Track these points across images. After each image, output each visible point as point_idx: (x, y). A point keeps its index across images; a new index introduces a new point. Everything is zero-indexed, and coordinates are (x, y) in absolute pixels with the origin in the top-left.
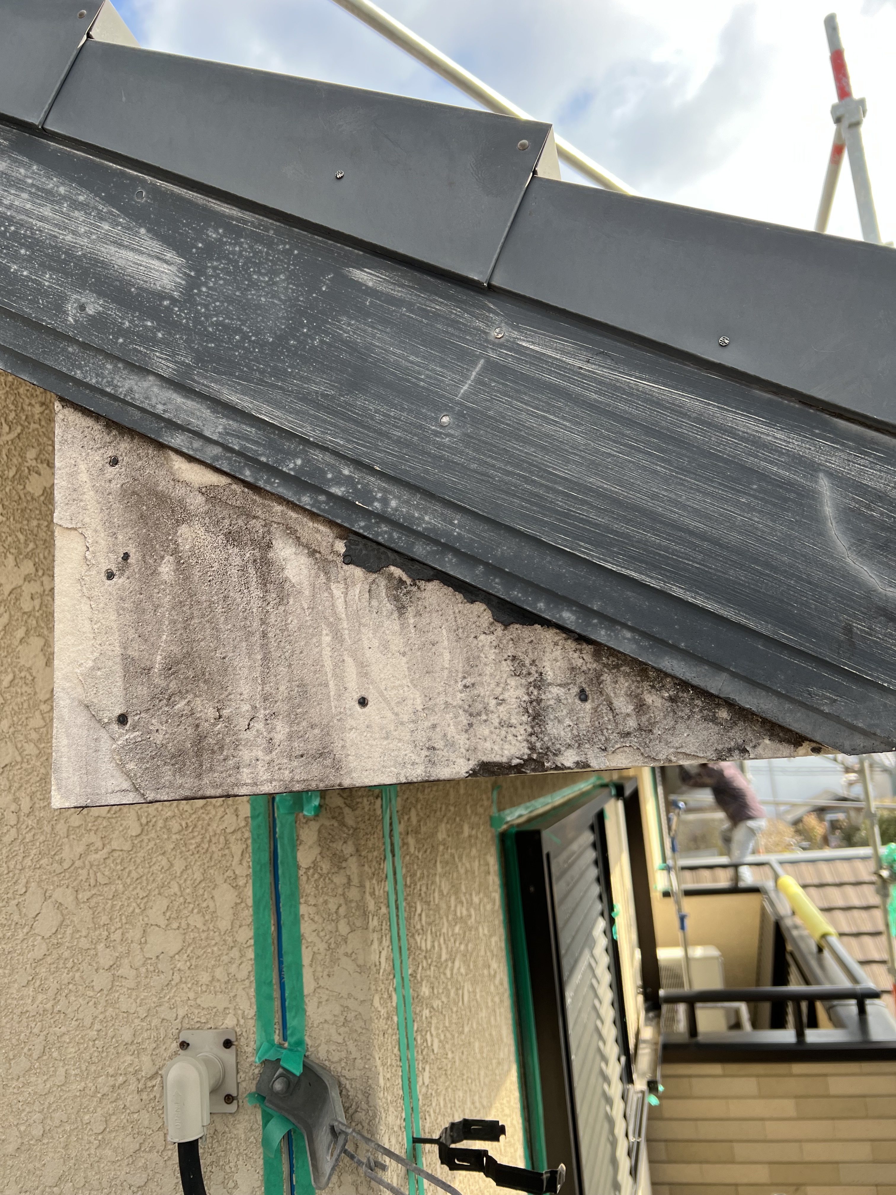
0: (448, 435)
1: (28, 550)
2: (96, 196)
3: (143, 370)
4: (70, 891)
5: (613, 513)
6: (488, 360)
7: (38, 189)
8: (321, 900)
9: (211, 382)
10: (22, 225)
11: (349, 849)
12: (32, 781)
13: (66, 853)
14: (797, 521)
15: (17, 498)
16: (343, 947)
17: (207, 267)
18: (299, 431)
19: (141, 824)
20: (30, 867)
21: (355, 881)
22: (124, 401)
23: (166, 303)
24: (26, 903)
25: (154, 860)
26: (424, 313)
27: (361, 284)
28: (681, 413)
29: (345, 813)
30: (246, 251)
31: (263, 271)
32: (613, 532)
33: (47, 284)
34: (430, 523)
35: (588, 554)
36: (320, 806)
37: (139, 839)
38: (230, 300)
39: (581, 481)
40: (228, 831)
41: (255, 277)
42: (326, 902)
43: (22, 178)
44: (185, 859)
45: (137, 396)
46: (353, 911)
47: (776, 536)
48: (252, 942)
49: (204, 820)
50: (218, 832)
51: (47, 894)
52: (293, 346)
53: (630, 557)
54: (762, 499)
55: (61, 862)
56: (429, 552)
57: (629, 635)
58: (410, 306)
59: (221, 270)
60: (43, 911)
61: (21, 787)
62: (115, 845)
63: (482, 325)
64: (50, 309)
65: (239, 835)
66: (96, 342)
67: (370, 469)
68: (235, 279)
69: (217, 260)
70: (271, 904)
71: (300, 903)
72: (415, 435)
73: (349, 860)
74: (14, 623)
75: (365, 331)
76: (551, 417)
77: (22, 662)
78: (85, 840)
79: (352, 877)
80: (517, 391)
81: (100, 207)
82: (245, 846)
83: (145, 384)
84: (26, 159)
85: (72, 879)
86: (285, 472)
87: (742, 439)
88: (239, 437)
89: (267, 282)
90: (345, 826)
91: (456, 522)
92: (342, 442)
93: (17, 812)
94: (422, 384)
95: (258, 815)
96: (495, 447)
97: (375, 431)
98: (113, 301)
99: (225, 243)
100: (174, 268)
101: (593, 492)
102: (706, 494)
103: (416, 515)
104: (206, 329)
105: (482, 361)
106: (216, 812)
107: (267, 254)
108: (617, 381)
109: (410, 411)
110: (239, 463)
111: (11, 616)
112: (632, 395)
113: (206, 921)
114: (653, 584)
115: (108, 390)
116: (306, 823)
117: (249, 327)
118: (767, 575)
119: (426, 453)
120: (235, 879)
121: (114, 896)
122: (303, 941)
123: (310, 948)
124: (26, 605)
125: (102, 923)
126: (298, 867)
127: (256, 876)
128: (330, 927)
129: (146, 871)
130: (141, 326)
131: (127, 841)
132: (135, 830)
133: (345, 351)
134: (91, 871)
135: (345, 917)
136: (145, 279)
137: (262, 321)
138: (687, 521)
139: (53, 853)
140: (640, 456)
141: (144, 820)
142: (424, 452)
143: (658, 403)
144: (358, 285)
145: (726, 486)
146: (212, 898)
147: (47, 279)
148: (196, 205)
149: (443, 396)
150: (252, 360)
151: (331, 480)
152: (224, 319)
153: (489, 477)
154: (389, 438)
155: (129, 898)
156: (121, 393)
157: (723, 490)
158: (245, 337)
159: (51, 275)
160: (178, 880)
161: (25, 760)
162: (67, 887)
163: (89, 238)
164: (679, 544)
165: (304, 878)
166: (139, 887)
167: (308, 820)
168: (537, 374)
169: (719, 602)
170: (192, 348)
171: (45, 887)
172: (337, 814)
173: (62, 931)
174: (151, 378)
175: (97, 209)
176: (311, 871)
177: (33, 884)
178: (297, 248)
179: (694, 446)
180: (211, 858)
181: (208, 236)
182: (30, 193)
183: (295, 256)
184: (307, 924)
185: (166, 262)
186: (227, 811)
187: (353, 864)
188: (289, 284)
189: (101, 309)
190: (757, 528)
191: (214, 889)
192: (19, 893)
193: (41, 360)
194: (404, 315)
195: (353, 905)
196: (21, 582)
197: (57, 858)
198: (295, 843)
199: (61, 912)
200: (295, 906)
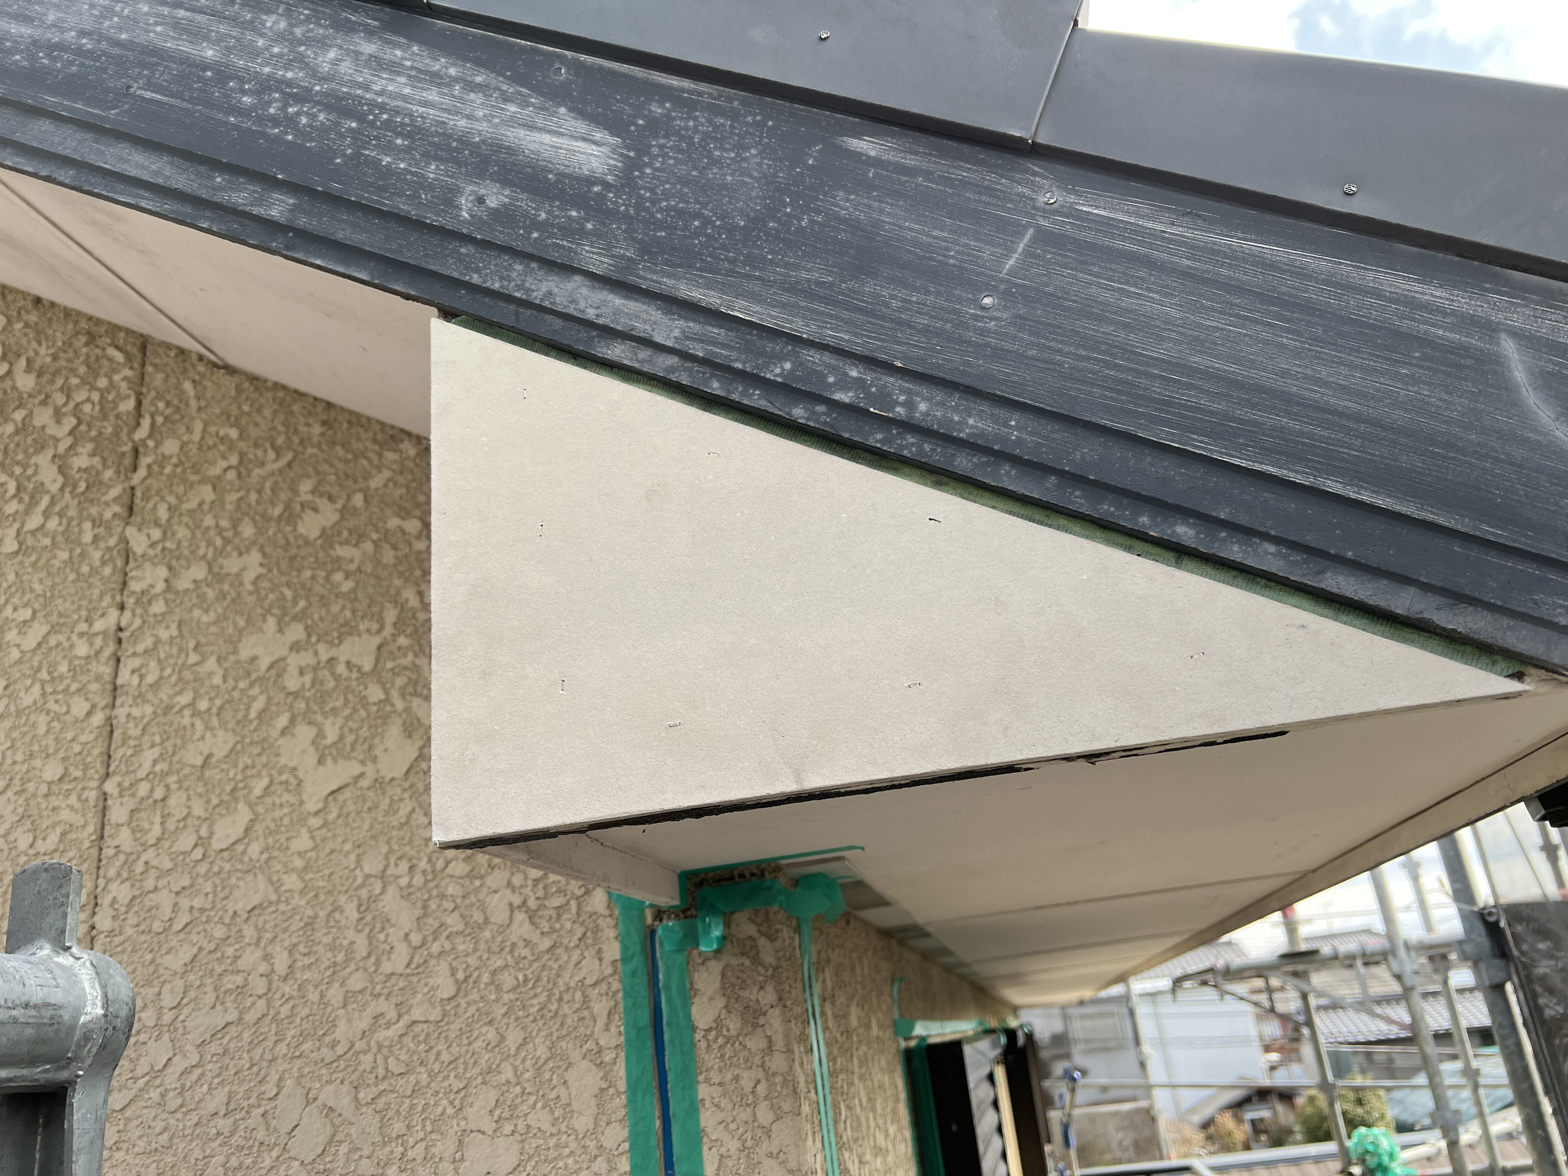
0: (992, 319)
1: (298, 609)
2: (499, 75)
3: (567, 269)
4: (345, 1088)
5: (1232, 396)
6: (1038, 229)
7: (420, 71)
8: (729, 1076)
9: (662, 277)
10: (398, 112)
11: (769, 996)
12: (292, 928)
13: (341, 1032)
14: (1480, 391)
15: (283, 542)
16: (766, 1143)
17: (651, 146)
18: (787, 327)
19: (457, 981)
20: (285, 1055)
21: (779, 1044)
22: (541, 308)
23: (596, 189)
24: (277, 1111)
25: (476, 1033)
26: (947, 181)
27: (860, 154)
28: (1305, 275)
29: (760, 946)
30: (703, 125)
31: (727, 146)
32: (1234, 419)
33: (431, 176)
34: (976, 427)
35: (1204, 449)
36: (724, 938)
37: (453, 1003)
38: (684, 181)
39: (1183, 362)
40: (588, 982)
41: (717, 153)
42: (736, 1078)
43: (398, 60)
44: (523, 1028)
45: (558, 300)
46: (779, 1088)
47: (1456, 410)
48: (626, 1146)
49: (551, 969)
50: (573, 984)
51: (310, 1096)
52: (773, 228)
53: (1262, 448)
54: (1429, 368)
55: (334, 1045)
56: (976, 465)
57: (1272, 548)
58: (928, 175)
59: (671, 148)
60: (304, 1122)
61: (275, 937)
62: (417, 1014)
63: (1026, 191)
64: (436, 204)
65: (604, 987)
66: (500, 238)
67: (888, 367)
68: (690, 157)
69: (664, 137)
70: (654, 1084)
71: (698, 1082)
72: (947, 321)
73: (769, 1014)
74: (273, 708)
75: (869, 206)
76: (1132, 289)
77: (283, 761)
78: (370, 1011)
79: (774, 1038)
80: (1081, 262)
81: (505, 87)
82: (612, 1003)
83: (570, 286)
84: (403, 40)
85: (350, 1069)
86: (769, 379)
87: (1390, 300)
88: (703, 342)
89: (733, 159)
90: (761, 964)
91: (1013, 423)
92: (847, 337)
93: (267, 975)
94: (952, 261)
95: (633, 956)
96: (1059, 327)
97: (892, 321)
98: (523, 190)
99: (674, 119)
100: (605, 150)
101: (1201, 373)
102: (1351, 366)
103: (956, 418)
104: (652, 215)
105: (1031, 231)
106: (570, 957)
107: (732, 127)
108: (1215, 243)
109: (938, 294)
110: (704, 373)
111: (269, 699)
112: (1236, 258)
113: (556, 1119)
114: (1299, 479)
115: (517, 294)
116: (703, 963)
117: (712, 210)
118: (1452, 458)
119: (965, 342)
120: (599, 1052)
121: (413, 1091)
122: (705, 1139)
123: (714, 1149)
124: (292, 682)
125: (394, 1135)
126: (694, 1029)
127: (631, 1045)
128: (745, 1115)
129: (464, 1049)
130: (563, 217)
131: (433, 1005)
132: (447, 989)
133: (845, 231)
134: (379, 1056)
135: (766, 1098)
136: (566, 163)
137: (730, 202)
138: (1333, 400)
139: (321, 1033)
140: (1258, 328)
141: (460, 975)
142: (961, 341)
143: (1273, 266)
144: (857, 156)
145: (1378, 356)
146: (565, 1083)
147: (432, 171)
148: (634, 79)
149: (982, 274)
150: (718, 248)
151: (834, 384)
152: (678, 203)
153: (1055, 364)
154: (911, 327)
155: (437, 1092)
156: (536, 298)
157: (1374, 361)
158: (706, 222)
159: (437, 166)
160: (511, 1059)
161: (283, 899)
162: (342, 1083)
163: (490, 121)
164: (1327, 429)
165: (703, 1045)
166: (452, 1075)
167: (706, 959)
168: (1107, 242)
169: (1395, 497)
170: (633, 239)
171: (308, 1085)
172: (748, 948)
173: (333, 1150)
174: (578, 278)
175: (500, 90)
176: (713, 1033)
177: (289, 1082)
178: (771, 118)
179: (1328, 313)
180: (562, 1025)
181: (650, 111)
182: (409, 77)
183: (770, 128)
184: (709, 1113)
185: (596, 143)
186: (586, 954)
187: (774, 1021)
188: (762, 159)
189: (507, 200)
190: (1428, 403)
191: (567, 1070)
192: (267, 1096)
193: (423, 265)
194: (921, 185)
195: (778, 1079)
196: (284, 652)
197: (327, 1039)
198: (688, 994)
199: (332, 1122)
200: (690, 1086)
